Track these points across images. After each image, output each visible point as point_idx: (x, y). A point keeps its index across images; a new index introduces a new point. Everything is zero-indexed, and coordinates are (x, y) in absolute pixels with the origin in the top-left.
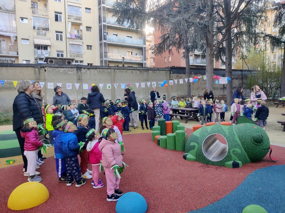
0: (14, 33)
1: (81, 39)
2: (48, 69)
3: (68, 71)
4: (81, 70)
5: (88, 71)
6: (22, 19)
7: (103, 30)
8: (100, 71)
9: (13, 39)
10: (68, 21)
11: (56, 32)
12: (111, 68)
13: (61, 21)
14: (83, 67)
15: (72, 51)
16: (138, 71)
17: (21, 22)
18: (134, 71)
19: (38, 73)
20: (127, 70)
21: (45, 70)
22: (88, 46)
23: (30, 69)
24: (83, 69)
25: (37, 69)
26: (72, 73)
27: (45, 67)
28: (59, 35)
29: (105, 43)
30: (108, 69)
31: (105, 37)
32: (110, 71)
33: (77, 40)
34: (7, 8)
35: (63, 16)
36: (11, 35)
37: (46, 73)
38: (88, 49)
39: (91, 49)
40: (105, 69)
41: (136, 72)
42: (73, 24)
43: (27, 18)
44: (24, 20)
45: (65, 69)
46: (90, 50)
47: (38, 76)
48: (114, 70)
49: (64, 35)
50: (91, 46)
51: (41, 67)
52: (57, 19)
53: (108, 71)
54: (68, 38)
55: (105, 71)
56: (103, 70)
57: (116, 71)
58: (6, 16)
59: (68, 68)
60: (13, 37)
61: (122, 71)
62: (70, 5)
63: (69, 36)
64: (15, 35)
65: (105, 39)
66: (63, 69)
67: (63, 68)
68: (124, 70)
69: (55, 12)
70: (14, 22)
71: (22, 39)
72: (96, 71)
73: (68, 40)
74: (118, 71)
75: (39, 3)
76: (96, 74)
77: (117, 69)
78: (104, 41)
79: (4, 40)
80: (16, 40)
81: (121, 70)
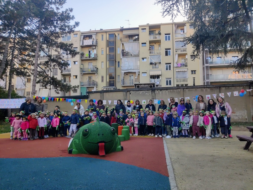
0: (138, 69)
1: (186, 66)
2: (132, 92)
3: (145, 93)
4: (155, 91)
5: (160, 92)
6: (143, 59)
7: (205, 55)
8: (170, 91)
9: (137, 74)
10: (175, 54)
11: (166, 64)
12: (181, 88)
13: (170, 55)
14: (156, 89)
15: (179, 77)
16: (208, 89)
17: (142, 61)
18: (204, 89)
19: (125, 95)
20: (197, 89)
21: (130, 93)
22: (192, 71)
23: (121, 93)
24: (156, 90)
25: (125, 93)
26: (148, 94)
27: (130, 91)
28: (168, 66)
29: (207, 67)
30: (177, 89)
31: (207, 61)
32: (179, 91)
33: (183, 68)
34: (134, 54)
35: (171, 51)
36: (136, 71)
37: (130, 95)
38: (192, 73)
39: (195, 73)
40: (175, 90)
41: (206, 90)
42: (180, 55)
43: (146, 58)
44: (144, 59)
45: (143, 91)
46: (195, 75)
47: (125, 97)
48: (184, 90)
49: (172, 65)
50: (195, 71)
51: (128, 91)
52: (167, 54)
53: (177, 91)
54: (175, 67)
55: (175, 91)
56: (173, 91)
57: (186, 90)
58: (134, 59)
59: (145, 91)
60: (138, 72)
61: (192, 90)
62: (177, 41)
63: (175, 65)
64: (139, 71)
65: (207, 63)
66: (142, 92)
67: (142, 90)
68: (193, 89)
69: (166, 49)
70: (138, 62)
71: (142, 73)
72: (167, 91)
73: (175, 68)
74: (187, 90)
75: (155, 45)
76: (167, 94)
77: (187, 89)
78: (206, 65)
79: (132, 75)
80: (139, 74)
81: (190, 89)
